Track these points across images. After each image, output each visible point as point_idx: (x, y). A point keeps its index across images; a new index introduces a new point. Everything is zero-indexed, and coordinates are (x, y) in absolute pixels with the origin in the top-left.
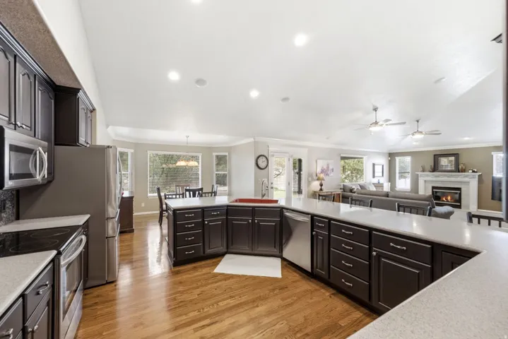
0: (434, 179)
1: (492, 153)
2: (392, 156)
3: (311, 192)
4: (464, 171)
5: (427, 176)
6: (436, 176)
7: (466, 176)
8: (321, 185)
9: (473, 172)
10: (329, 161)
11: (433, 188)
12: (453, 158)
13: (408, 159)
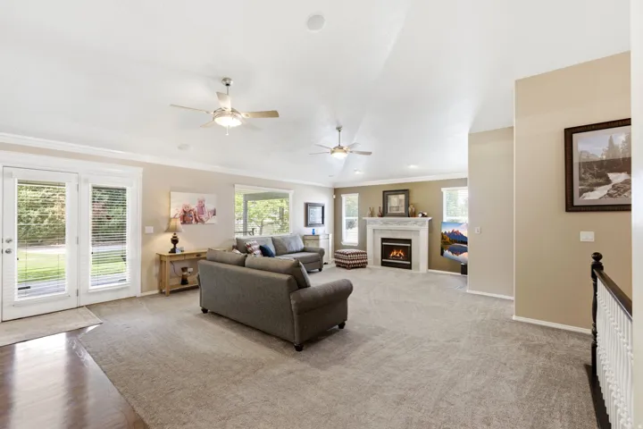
0: (384, 227)
1: (443, 189)
2: (337, 192)
3: (154, 256)
4: (414, 215)
5: (375, 222)
6: (386, 223)
7: (416, 223)
8: (175, 241)
9: (423, 215)
10: (206, 196)
11: (383, 240)
12: (402, 197)
13: (355, 197)
